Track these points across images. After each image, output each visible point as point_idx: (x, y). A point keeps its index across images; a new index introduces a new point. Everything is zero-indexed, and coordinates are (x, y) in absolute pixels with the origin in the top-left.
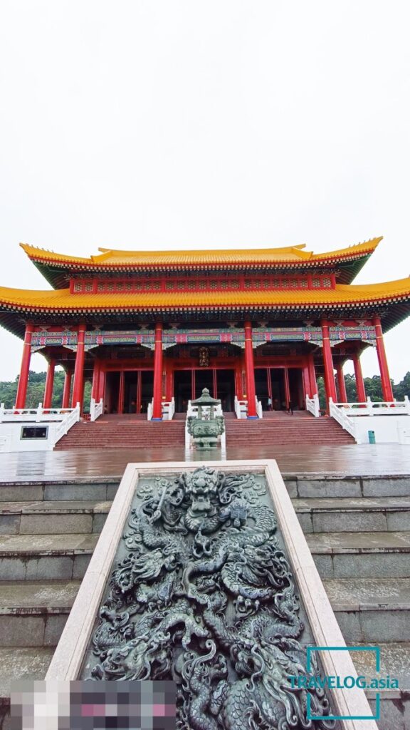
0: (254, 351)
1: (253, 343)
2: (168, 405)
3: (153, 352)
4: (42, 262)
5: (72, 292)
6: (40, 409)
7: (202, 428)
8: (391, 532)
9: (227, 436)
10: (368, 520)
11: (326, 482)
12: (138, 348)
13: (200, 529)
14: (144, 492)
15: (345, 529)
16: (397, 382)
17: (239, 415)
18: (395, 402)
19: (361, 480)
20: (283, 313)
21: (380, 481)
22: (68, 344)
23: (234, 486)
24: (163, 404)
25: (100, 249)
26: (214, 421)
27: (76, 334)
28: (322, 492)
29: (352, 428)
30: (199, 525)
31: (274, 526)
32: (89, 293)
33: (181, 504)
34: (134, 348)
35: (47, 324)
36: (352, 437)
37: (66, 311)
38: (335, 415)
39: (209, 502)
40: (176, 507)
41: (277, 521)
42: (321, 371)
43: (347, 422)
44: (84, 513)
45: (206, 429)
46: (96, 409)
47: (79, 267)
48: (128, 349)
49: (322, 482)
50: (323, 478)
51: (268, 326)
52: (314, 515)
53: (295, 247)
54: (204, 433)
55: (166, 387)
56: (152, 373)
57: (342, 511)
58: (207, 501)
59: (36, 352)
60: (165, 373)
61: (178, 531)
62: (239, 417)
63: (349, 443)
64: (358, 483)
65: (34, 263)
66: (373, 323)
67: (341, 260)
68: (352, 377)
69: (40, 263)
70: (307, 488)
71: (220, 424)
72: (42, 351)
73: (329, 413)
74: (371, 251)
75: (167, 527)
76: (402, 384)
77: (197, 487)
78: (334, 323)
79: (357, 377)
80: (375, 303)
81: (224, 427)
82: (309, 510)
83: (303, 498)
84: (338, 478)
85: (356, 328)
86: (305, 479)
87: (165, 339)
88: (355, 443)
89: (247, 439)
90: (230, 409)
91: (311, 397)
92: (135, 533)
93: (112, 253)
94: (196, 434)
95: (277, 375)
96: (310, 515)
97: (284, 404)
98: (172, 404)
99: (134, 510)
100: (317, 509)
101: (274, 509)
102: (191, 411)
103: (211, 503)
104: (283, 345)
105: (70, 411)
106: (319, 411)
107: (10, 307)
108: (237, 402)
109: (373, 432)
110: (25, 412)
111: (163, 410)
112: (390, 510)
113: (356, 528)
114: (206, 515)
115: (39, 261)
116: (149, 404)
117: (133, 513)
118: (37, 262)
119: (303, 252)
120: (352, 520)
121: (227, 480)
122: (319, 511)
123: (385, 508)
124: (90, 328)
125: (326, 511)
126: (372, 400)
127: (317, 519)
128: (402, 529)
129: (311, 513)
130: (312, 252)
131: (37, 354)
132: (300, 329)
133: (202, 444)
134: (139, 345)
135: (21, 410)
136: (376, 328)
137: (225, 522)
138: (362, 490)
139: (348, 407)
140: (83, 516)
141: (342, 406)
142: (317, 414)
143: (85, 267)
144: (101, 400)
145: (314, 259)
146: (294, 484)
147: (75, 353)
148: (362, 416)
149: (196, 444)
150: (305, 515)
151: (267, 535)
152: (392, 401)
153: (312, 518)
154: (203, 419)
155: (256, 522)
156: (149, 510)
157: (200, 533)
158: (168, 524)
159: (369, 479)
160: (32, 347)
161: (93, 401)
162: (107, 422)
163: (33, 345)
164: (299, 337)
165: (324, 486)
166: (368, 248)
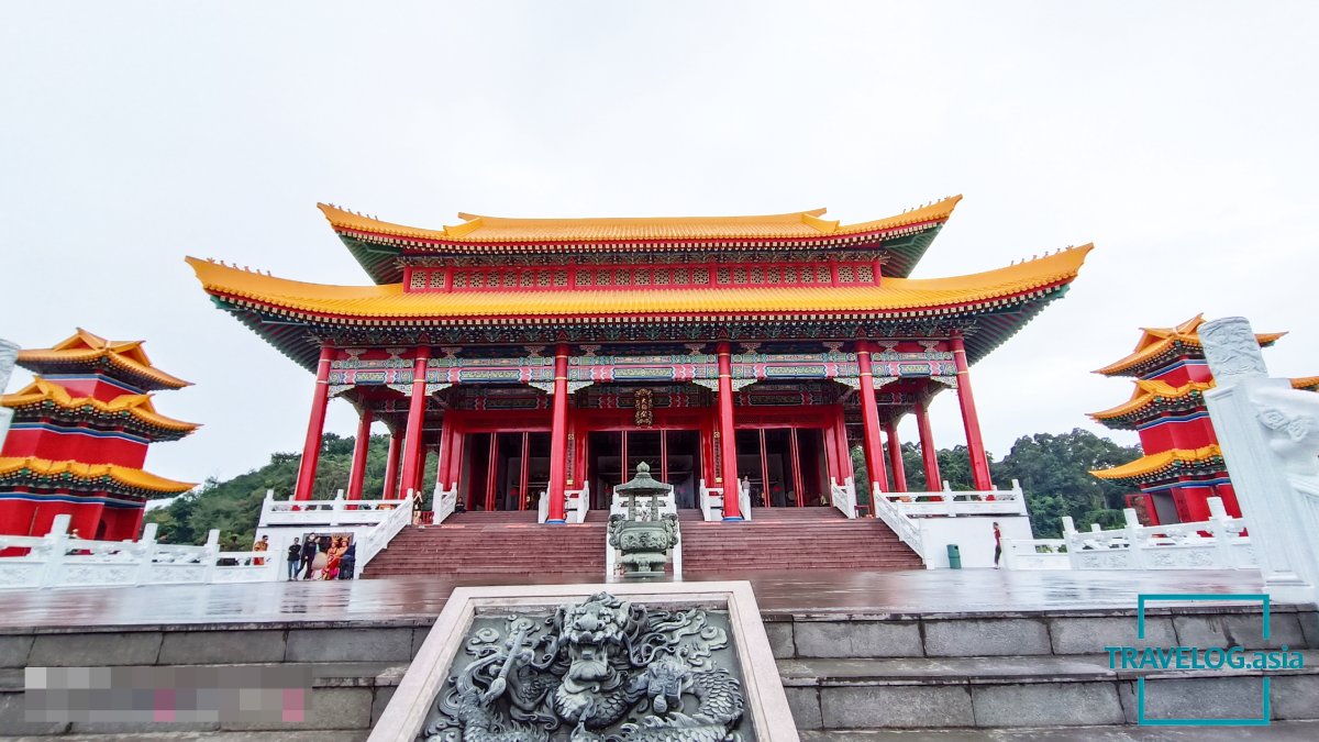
0: (734, 395)
1: (733, 382)
2: (576, 496)
3: (552, 398)
4: (355, 235)
5: (408, 290)
6: (339, 502)
7: (637, 535)
8: (983, 728)
9: (685, 552)
10: (934, 703)
11: (850, 625)
12: (524, 391)
13: (583, 718)
14: (481, 643)
15: (887, 722)
16: (998, 458)
17: (709, 515)
18: (995, 491)
19: (921, 621)
20: (787, 328)
21: (959, 624)
22: (396, 383)
23: (663, 632)
24: (568, 493)
25: (461, 216)
26: (656, 523)
27: (411, 363)
28: (844, 647)
29: (917, 538)
30: (582, 708)
31: (737, 713)
32: (439, 291)
33: (551, 665)
34: (518, 391)
35: (359, 346)
36: (918, 557)
37: (394, 323)
38: (885, 514)
39: (605, 661)
40: (540, 672)
41: (745, 702)
42: (859, 435)
43: (907, 528)
44: (357, 687)
45: (644, 537)
46: (445, 503)
47: (420, 244)
48: (506, 392)
49: (843, 626)
50: (844, 617)
51: (760, 352)
52: (824, 692)
53: (809, 213)
54: (640, 545)
55: (573, 462)
56: (549, 436)
57: (881, 683)
58: (601, 659)
59: (336, 396)
60: (572, 437)
61: (538, 722)
62: (708, 517)
63: (911, 567)
64: (915, 628)
65: (342, 237)
66: (949, 346)
67: (890, 234)
68: (915, 448)
69: (352, 238)
70: (814, 638)
71: (670, 529)
72: (347, 395)
73: (872, 511)
74: (941, 220)
75: (516, 713)
76: (1007, 461)
77: (581, 630)
78: (878, 346)
79: (924, 449)
80: (954, 310)
81: (678, 535)
82: (813, 682)
83: (805, 658)
84: (875, 618)
85: (920, 356)
86: (809, 619)
87: (573, 374)
88: (923, 567)
89: (721, 557)
90: (693, 504)
91: (840, 483)
92: (449, 726)
93: (481, 223)
94: (624, 547)
95: (778, 443)
96: (815, 692)
97: (791, 496)
98: (584, 493)
99: (455, 678)
100: (829, 679)
101: (740, 676)
102: (618, 506)
103: (610, 663)
104: (788, 387)
105: (395, 506)
106: (856, 508)
107: (292, 314)
108: (704, 490)
109: (956, 548)
110: (312, 508)
111: (567, 506)
112: (978, 682)
113: (910, 720)
114: (598, 688)
115: (349, 234)
116: (542, 494)
117: (453, 685)
118: (346, 236)
119: (823, 221)
120: (901, 702)
121: (651, 621)
122: (834, 683)
123: (968, 678)
124: (436, 353)
125: (848, 683)
126: (954, 488)
127: (831, 700)
128: (1002, 722)
129: (819, 687)
130: (838, 223)
131: (340, 400)
132: (817, 357)
133: (634, 566)
134: (524, 385)
135: (303, 504)
136: (955, 355)
137: (637, 703)
138: (923, 643)
139: (908, 500)
140: (352, 693)
141: (898, 498)
142: (852, 513)
143: (432, 246)
144: (454, 485)
145: (841, 233)
146: (786, 629)
147: (410, 398)
148: (935, 516)
149: (625, 565)
150: (804, 690)
151: (722, 731)
152: (990, 489)
153: (819, 698)
154: (638, 519)
155: (700, 702)
156: (482, 679)
157: (581, 725)
158: (519, 707)
159: (937, 620)
160: (330, 388)
161: (439, 486)
162: (463, 527)
163: (331, 384)
164: (816, 371)
165: (847, 634)
166: (936, 214)
